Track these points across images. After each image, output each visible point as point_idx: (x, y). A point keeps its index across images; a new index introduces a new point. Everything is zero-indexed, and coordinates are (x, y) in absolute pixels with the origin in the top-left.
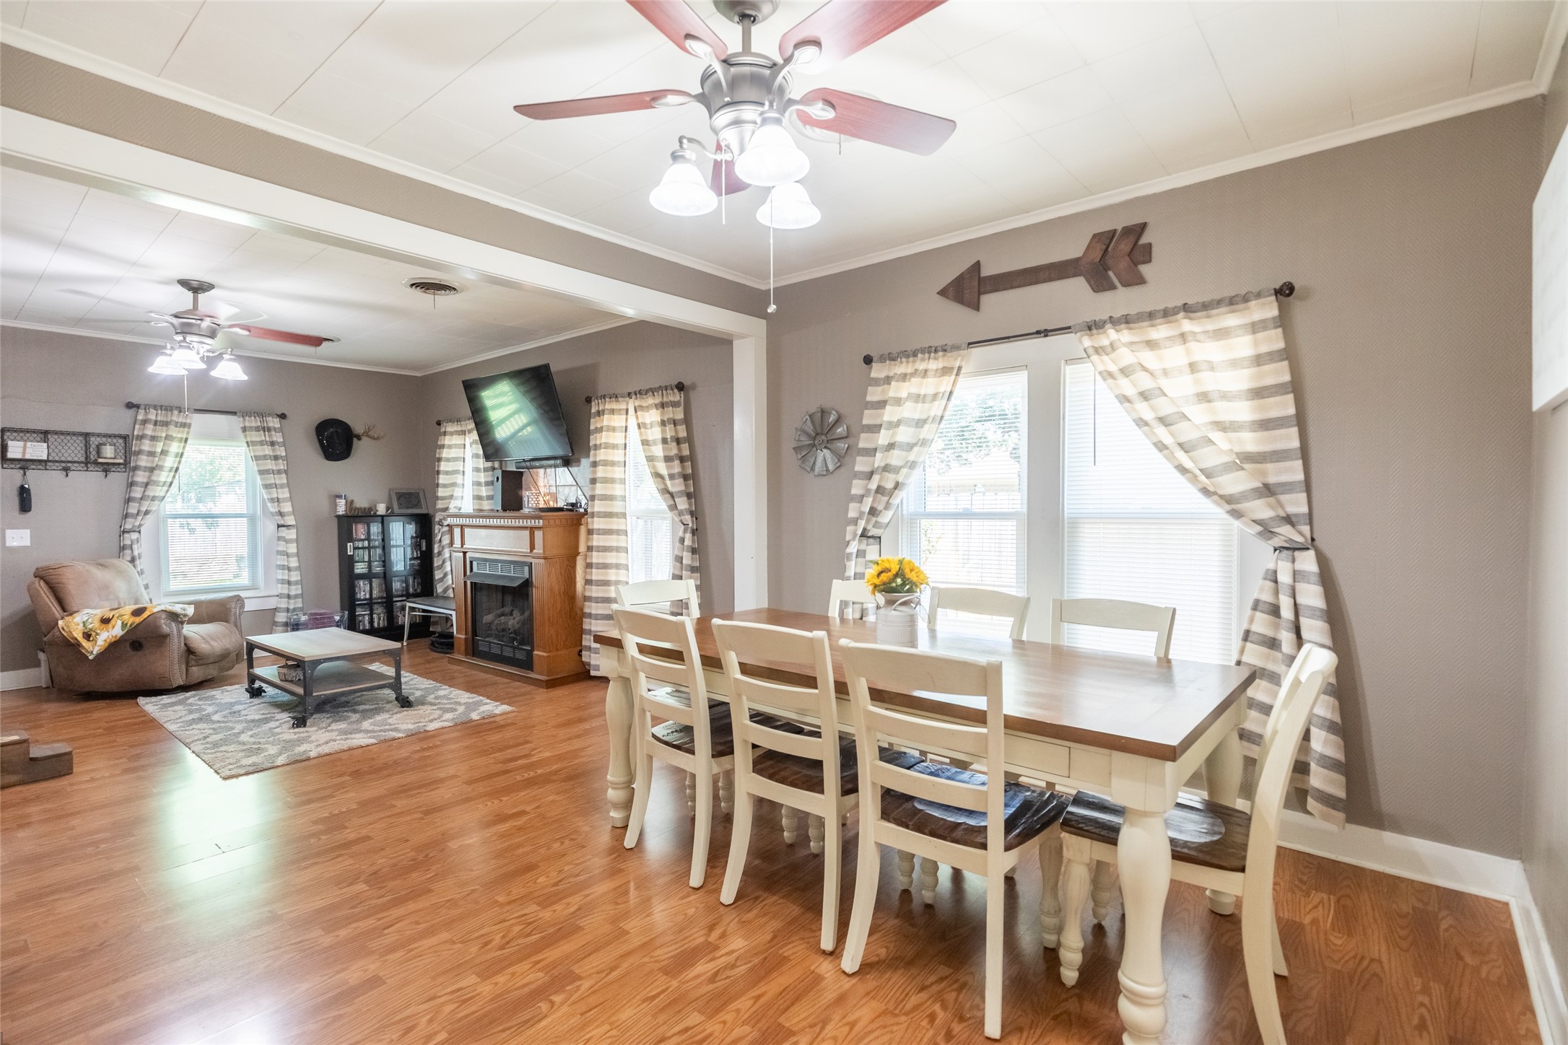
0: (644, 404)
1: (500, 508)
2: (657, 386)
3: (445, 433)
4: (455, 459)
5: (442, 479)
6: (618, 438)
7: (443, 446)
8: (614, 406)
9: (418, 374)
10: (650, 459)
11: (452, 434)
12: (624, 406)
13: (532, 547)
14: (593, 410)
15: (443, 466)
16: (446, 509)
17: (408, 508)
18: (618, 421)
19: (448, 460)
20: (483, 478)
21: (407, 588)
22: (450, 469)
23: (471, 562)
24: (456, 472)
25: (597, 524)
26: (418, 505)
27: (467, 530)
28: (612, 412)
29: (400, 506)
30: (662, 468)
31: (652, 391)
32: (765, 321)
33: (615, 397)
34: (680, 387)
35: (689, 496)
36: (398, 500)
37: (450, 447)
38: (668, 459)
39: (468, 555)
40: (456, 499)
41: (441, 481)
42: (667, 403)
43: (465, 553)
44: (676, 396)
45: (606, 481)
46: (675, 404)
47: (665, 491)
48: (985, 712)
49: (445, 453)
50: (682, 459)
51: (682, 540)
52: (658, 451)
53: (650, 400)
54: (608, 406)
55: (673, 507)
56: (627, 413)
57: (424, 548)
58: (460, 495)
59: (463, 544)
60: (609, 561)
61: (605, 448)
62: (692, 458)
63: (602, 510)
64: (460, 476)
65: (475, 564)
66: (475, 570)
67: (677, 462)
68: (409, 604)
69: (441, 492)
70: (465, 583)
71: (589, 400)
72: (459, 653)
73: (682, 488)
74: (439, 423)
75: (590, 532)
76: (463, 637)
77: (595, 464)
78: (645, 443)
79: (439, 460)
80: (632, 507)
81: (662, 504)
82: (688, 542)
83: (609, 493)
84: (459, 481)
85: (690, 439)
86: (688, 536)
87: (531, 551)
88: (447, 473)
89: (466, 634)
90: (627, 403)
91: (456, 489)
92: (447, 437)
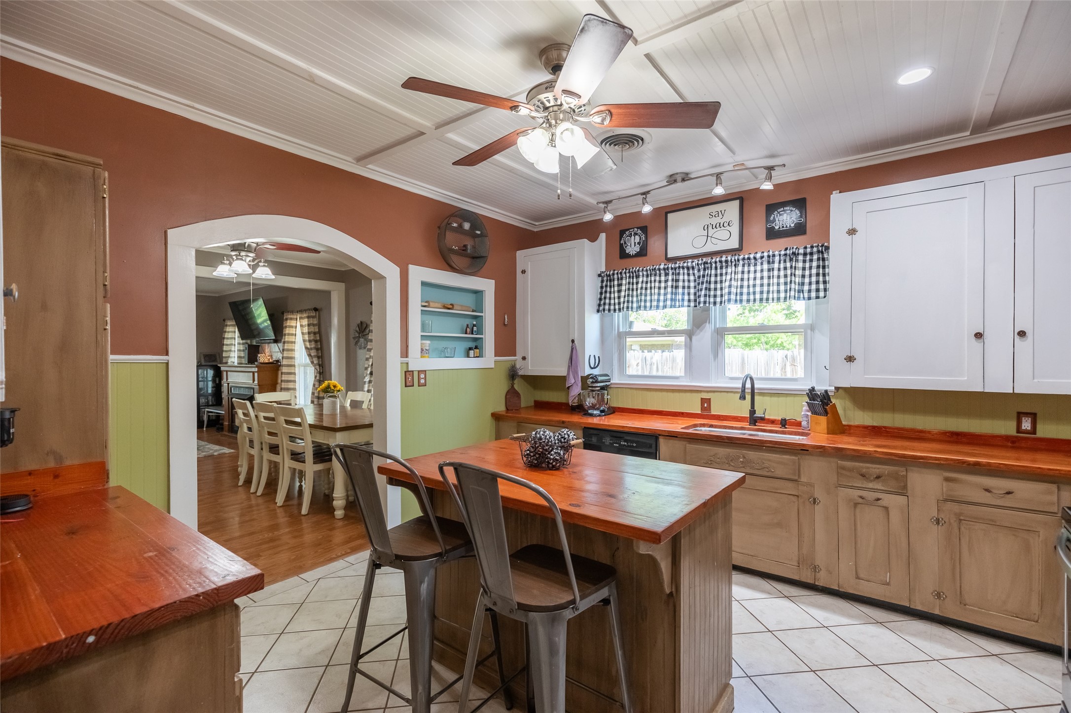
0: (303, 316)
1: (247, 362)
2: (307, 308)
3: (227, 326)
4: (231, 338)
5: (225, 348)
6: (292, 331)
7: (225, 332)
8: (292, 316)
9: (217, 295)
10: (304, 341)
11: (230, 326)
12: (296, 317)
13: (254, 381)
14: (285, 318)
15: (226, 342)
16: (226, 363)
17: (209, 362)
18: (293, 323)
19: (228, 338)
20: (242, 347)
21: (208, 402)
22: (228, 343)
23: (231, 388)
24: (231, 344)
25: (284, 370)
26: (215, 360)
27: (229, 373)
28: (291, 319)
29: (205, 361)
30: (308, 344)
31: (305, 310)
32: (344, 284)
33: (292, 312)
34: (316, 310)
35: (318, 357)
36: (204, 358)
37: (229, 332)
38: (310, 341)
39: (230, 385)
40: (231, 357)
41: (224, 349)
42: (310, 316)
43: (228, 384)
44: (313, 314)
45: (288, 350)
46: (313, 317)
47: (310, 355)
48: (300, 423)
49: (226, 335)
50: (316, 341)
51: (316, 377)
52: (306, 337)
53: (305, 315)
54: (289, 317)
55: (312, 362)
56: (297, 320)
57: (217, 382)
58: (233, 356)
59: (227, 379)
60: (290, 387)
61: (288, 335)
62: (321, 341)
63: (286, 363)
64: (233, 347)
65: (232, 389)
66: (233, 392)
67: (313, 343)
68: (206, 410)
69: (224, 354)
70: (228, 398)
71: (283, 313)
72: (225, 431)
73: (315, 354)
74: (224, 320)
75: (282, 373)
76: (227, 423)
77: (284, 343)
78: (303, 333)
79: (224, 338)
80: (297, 362)
81: (308, 361)
82: (318, 378)
83: (290, 356)
84: (233, 349)
85: (319, 332)
86: (318, 375)
87: (253, 382)
88: (227, 345)
89: (229, 422)
90: (297, 316)
91: (231, 353)
92: (228, 327)
